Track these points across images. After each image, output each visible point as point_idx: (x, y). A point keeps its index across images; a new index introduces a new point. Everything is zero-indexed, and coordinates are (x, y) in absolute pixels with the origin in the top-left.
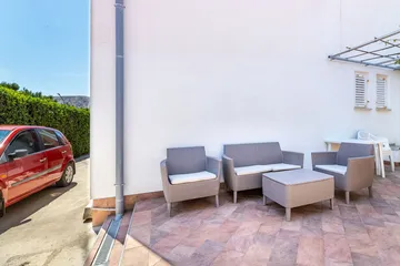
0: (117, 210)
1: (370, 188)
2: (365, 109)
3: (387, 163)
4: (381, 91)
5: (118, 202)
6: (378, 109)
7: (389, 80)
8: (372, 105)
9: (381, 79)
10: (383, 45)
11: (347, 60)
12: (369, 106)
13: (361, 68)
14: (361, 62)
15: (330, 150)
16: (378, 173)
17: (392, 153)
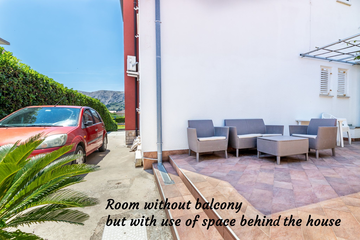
0: (159, 159)
1: (333, 149)
2: (328, 96)
3: (346, 139)
4: (341, 82)
5: (159, 154)
6: (339, 97)
7: (348, 72)
8: (334, 93)
9: (342, 73)
10: (345, 45)
11: (314, 57)
12: (331, 94)
13: (326, 63)
14: (326, 59)
15: (300, 124)
16: (338, 144)
17: (350, 131)
